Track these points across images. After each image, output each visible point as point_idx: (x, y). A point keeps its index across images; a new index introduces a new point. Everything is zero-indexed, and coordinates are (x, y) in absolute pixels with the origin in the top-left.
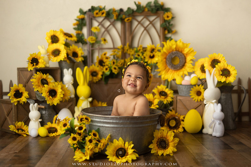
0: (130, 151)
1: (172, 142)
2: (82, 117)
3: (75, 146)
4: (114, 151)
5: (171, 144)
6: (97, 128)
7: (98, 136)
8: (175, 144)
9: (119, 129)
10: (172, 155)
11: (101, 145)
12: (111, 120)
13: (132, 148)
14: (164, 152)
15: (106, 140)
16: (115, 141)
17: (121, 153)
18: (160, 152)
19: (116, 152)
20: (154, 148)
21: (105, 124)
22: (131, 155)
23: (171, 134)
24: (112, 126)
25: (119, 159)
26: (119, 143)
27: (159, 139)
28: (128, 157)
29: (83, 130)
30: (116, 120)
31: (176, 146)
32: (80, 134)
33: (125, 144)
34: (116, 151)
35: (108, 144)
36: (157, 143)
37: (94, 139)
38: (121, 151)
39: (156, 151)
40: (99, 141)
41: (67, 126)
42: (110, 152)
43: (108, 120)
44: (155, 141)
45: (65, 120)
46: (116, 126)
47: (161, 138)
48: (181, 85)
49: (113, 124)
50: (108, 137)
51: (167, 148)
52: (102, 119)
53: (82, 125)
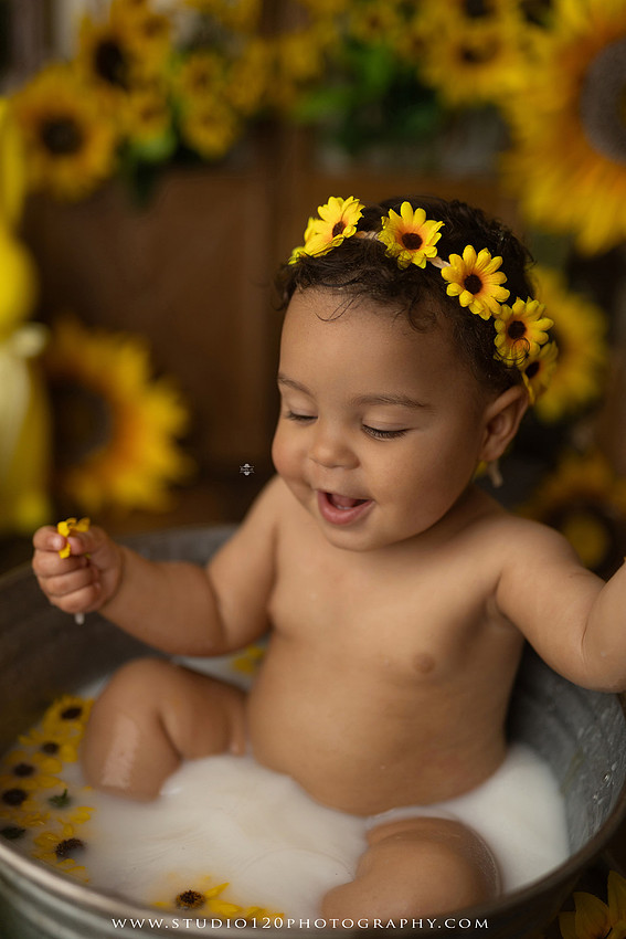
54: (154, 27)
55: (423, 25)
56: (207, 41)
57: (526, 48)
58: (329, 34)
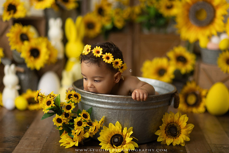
0: (128, 139)
1: (184, 128)
2: (71, 93)
3: (61, 129)
4: (109, 137)
5: (183, 131)
6: (89, 107)
7: (89, 118)
8: (188, 131)
9: (115, 111)
10: (183, 145)
11: (92, 129)
12: (106, 100)
13: (131, 136)
14: (173, 141)
15: (98, 123)
16: (111, 125)
17: (116, 140)
18: (169, 142)
19: (111, 139)
20: (161, 135)
21: (99, 104)
22: (129, 144)
23: (184, 119)
24: (107, 106)
25: (114, 148)
26: (115, 127)
27: (168, 124)
28: (124, 146)
29: (72, 109)
30: (112, 100)
31: (190, 134)
32: (67, 115)
33: (122, 129)
34: (111, 137)
35: (101, 128)
36: (165, 129)
37: (84, 121)
38: (117, 138)
39: (163, 140)
40: (90, 124)
41: (52, 104)
42: (104, 138)
43: (102, 99)
44: (163, 127)
45: (49, 96)
46: (111, 107)
47: (171, 123)
48: (206, 49)
49: (108, 105)
50: (102, 119)
51: (178, 137)
52: (95, 98)
53: (71, 104)
54: (109, 5)
58: (143, 5)
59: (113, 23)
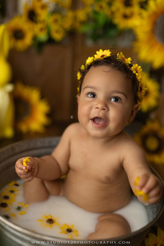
54: (44, 7)
55: (114, 8)
56: (57, 11)
57: (140, 14)
58: (89, 10)
59: (49, 34)
